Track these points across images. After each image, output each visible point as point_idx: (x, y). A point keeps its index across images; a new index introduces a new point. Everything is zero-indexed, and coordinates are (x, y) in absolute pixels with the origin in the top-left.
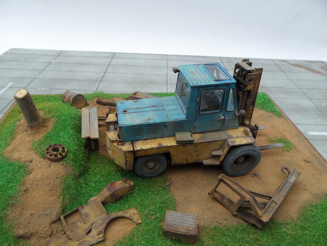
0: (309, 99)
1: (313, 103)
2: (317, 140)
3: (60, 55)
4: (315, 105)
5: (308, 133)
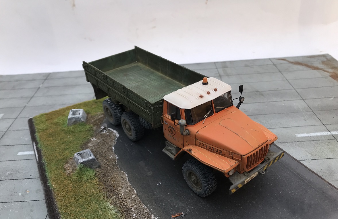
0: (303, 99)
1: (306, 104)
2: (303, 141)
3: (48, 78)
4: (308, 106)
5: (296, 136)
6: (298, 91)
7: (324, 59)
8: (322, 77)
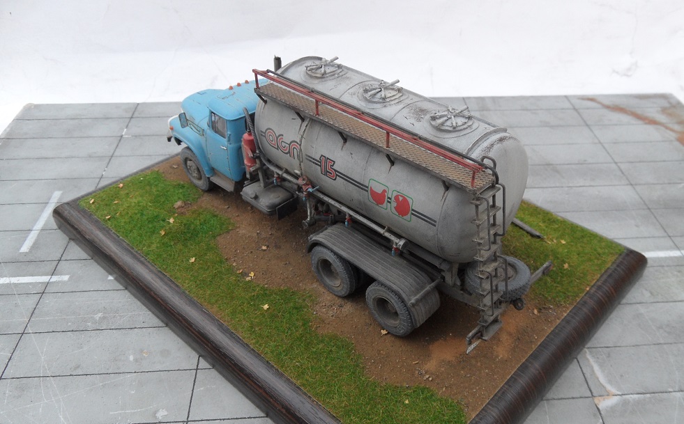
0: (631, 185)
1: (638, 194)
3: (136, 115)
4: (641, 198)
6: (623, 166)
7: (665, 103)
8: (663, 141)
